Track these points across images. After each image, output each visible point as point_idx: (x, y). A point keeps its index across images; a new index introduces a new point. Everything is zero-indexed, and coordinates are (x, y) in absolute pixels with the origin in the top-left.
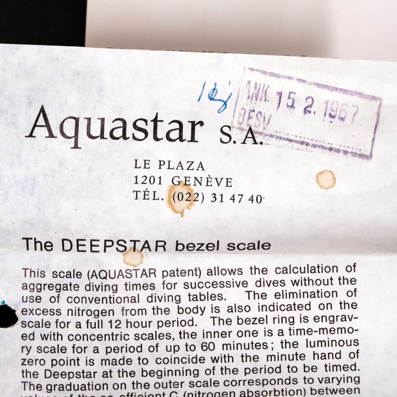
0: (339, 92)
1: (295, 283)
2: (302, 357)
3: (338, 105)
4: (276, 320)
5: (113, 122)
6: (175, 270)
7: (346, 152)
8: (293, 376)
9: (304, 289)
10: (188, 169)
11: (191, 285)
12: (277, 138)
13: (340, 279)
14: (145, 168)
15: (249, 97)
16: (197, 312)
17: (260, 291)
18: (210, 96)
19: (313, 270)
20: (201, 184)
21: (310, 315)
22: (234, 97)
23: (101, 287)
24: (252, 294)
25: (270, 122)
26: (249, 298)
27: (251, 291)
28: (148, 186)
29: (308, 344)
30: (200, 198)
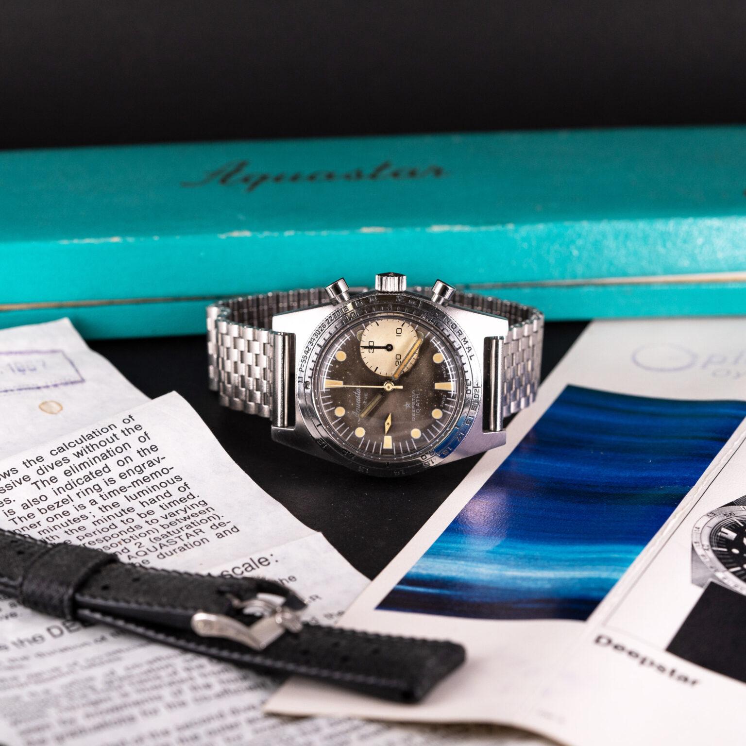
0: (15, 354)
1: (78, 455)
2: (131, 510)
3: (22, 363)
4: (81, 494)
7: (56, 386)
8: (132, 525)
9: (91, 455)
13: (123, 432)
17: (47, 476)
19: (90, 437)
21: (114, 475)
24: (39, 484)
26: (39, 489)
27: (38, 481)
29: (129, 499)
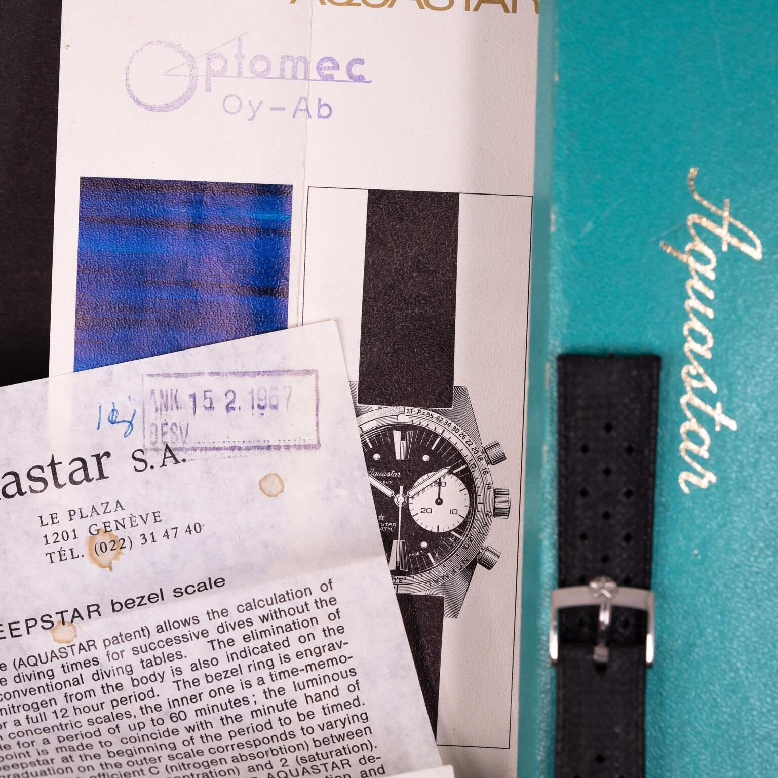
0: (263, 375)
1: (264, 619)
2: (293, 704)
3: (266, 391)
4: (252, 667)
5: (3, 478)
6: (118, 635)
7: (288, 447)
8: (288, 729)
9: (276, 623)
10: (105, 513)
11: (141, 649)
12: (201, 449)
13: (316, 602)
14: (53, 523)
15: (157, 410)
16: (156, 680)
17: (224, 637)
18: (111, 419)
19: (282, 598)
20: (124, 527)
21: (291, 651)
22: (139, 413)
23: (33, 675)
24: (216, 643)
25: (189, 433)
26: (214, 649)
27: (215, 640)
28: (62, 544)
29: (297, 686)
30: (127, 543)
